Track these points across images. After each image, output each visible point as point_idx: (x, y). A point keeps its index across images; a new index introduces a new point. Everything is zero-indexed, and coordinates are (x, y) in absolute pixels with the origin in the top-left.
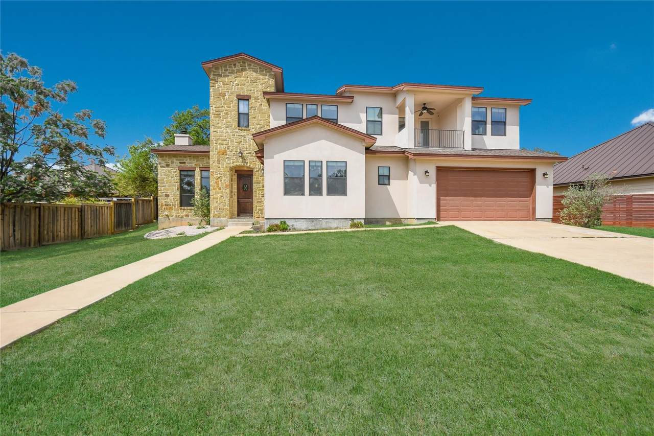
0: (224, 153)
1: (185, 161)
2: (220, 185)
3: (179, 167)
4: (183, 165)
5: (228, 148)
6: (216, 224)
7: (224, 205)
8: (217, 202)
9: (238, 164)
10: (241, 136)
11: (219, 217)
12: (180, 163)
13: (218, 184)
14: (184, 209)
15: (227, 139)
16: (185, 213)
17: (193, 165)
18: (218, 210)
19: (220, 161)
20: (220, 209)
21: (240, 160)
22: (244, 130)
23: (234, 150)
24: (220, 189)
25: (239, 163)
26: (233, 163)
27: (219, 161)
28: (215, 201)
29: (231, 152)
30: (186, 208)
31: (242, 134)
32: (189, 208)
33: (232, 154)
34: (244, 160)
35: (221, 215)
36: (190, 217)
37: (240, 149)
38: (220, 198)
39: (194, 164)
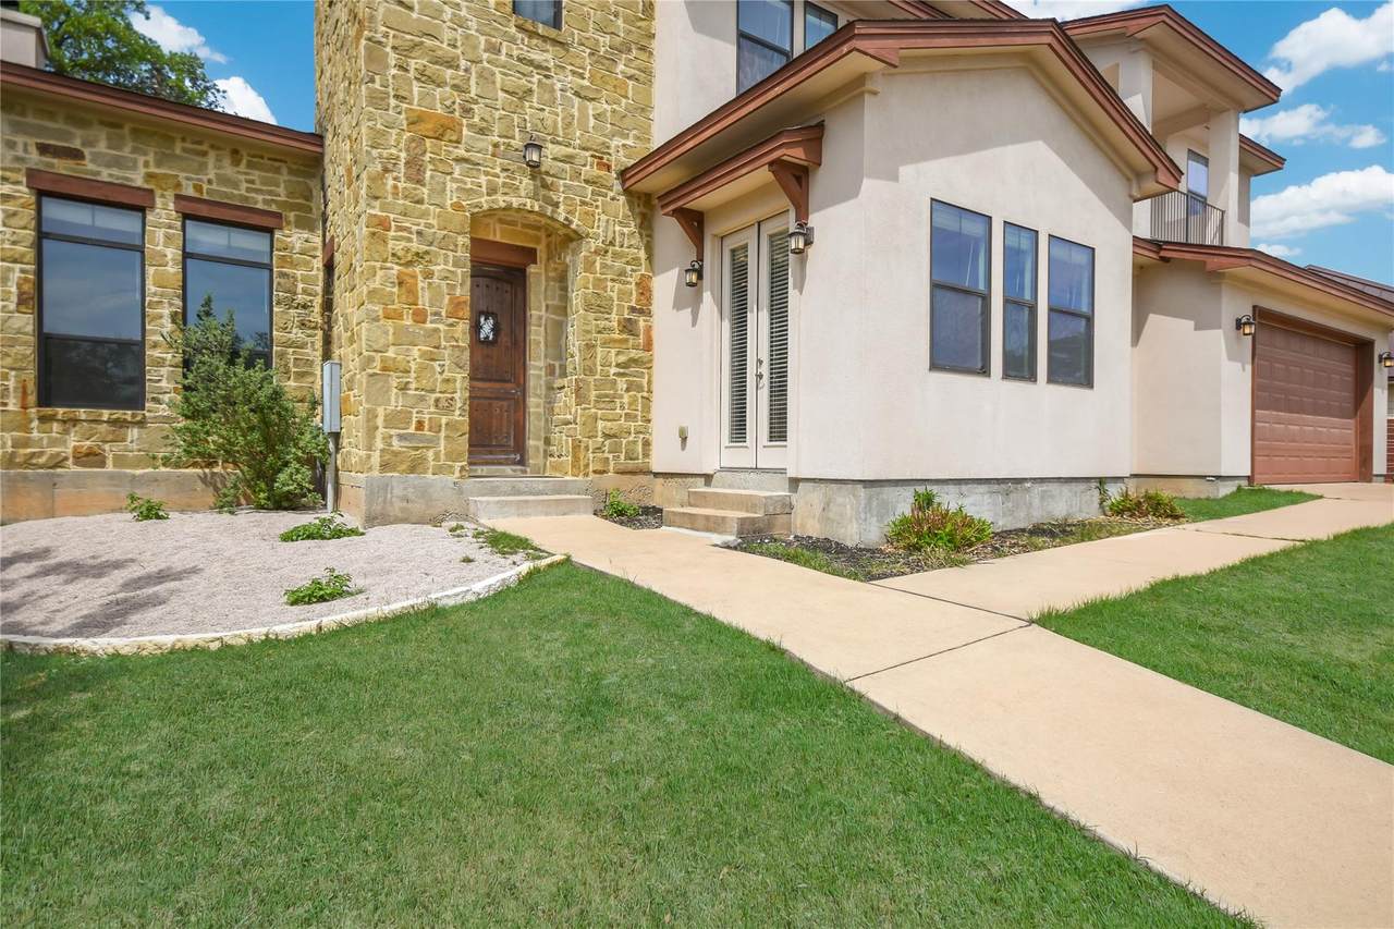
0: (444, 130)
1: (76, 144)
2: (424, 300)
3: (32, 175)
4: (62, 166)
5: (467, 111)
6: (398, 504)
7: (444, 406)
8: (404, 388)
9: (515, 202)
10: (531, 63)
11: (412, 469)
12: (43, 149)
13: (412, 292)
14: (75, 421)
15: (463, 63)
16: (73, 441)
17: (139, 181)
18: (412, 430)
19: (420, 170)
20: (420, 425)
21: (526, 183)
22: (545, 39)
23: (496, 129)
24: (420, 317)
25: (522, 195)
26: (492, 191)
27: (415, 169)
28: (394, 383)
29: (482, 131)
30: (82, 413)
31: (536, 56)
32: (106, 414)
33: (485, 143)
34: (545, 186)
35: (424, 459)
36: (110, 468)
37: (523, 130)
38: (422, 369)
39: (142, 171)
